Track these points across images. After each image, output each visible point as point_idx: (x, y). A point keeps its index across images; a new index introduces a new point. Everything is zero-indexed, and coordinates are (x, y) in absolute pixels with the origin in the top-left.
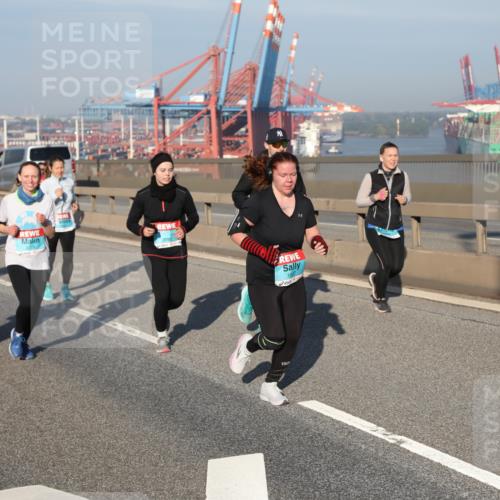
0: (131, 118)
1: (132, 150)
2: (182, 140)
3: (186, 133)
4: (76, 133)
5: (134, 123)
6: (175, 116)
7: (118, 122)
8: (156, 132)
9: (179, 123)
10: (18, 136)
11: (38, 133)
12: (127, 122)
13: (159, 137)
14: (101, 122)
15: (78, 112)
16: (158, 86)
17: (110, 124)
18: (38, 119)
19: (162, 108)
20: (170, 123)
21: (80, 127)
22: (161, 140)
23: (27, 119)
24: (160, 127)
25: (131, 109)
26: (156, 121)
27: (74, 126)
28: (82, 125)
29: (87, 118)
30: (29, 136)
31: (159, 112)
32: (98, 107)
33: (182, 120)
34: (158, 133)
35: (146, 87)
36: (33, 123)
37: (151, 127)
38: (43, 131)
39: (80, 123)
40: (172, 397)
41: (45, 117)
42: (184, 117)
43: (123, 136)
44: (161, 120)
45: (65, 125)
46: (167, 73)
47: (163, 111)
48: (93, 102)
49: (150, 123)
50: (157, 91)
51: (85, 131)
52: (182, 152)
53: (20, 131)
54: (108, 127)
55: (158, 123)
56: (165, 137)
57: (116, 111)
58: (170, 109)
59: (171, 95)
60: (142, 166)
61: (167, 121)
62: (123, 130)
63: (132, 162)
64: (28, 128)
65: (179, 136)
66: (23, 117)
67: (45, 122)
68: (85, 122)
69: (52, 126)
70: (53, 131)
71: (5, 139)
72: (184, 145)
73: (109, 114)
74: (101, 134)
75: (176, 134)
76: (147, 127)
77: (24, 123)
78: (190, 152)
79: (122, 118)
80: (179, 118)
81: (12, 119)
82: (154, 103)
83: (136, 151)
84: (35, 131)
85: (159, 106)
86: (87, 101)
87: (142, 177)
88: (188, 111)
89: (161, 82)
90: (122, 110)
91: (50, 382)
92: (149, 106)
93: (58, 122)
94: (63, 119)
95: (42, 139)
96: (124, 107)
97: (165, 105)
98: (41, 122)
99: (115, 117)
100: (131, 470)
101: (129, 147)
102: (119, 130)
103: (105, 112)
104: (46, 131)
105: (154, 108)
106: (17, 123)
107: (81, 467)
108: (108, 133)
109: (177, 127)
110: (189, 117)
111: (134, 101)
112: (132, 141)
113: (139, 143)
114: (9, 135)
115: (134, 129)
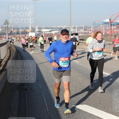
0: (104, 26)
1: (104, 33)
2: (115, 31)
3: (116, 29)
4: (92, 29)
5: (105, 27)
6: (114, 25)
7: (101, 27)
8: (109, 29)
9: (115, 27)
10: (79, 30)
11: (83, 30)
12: (103, 27)
13: (110, 30)
14: (97, 27)
15: (92, 25)
16: (110, 18)
17: (99, 27)
18: (83, 26)
19: (111, 23)
20: (113, 27)
21: (92, 28)
22: (111, 31)
23: (81, 26)
24: (110, 28)
25: (104, 24)
26: (109, 26)
27: (91, 28)
28: (93, 28)
29: (94, 26)
30: (82, 30)
31: (110, 25)
32: (97, 24)
33: (115, 26)
34: (110, 29)
35: (108, 19)
36: (82, 27)
37: (108, 28)
38: (84, 29)
39: (92, 27)
40: (114, 88)
41: (85, 26)
42: (116, 25)
43: (102, 30)
44: (111, 26)
45: (89, 28)
46: (112, 15)
47: (111, 24)
48: (95, 22)
49: (108, 27)
50: (110, 20)
51: (94, 29)
52: (115, 33)
53: (80, 29)
54: (99, 28)
55: (110, 27)
56: (111, 30)
57: (101, 24)
58: (113, 23)
59: (113, 20)
60: (106, 36)
61: (112, 26)
62: (102, 28)
63: (104, 36)
64: (81, 28)
65: (115, 30)
66: (80, 26)
67: (85, 27)
68: (94, 27)
69: (87, 28)
70: (87, 29)
71: (77, 31)
72: (116, 32)
73: (99, 25)
74: (97, 29)
75: (114, 29)
76: (107, 28)
77: (81, 27)
78: (117, 33)
79: (102, 26)
80: (115, 25)
81: (78, 27)
82: (109, 22)
83: (105, 33)
84: (83, 29)
85: (110, 23)
86: (94, 22)
87: (106, 39)
88: (117, 24)
89: (111, 17)
90: (102, 24)
91: (87, 83)
92: (108, 23)
93: (88, 27)
94: (89, 26)
95: (84, 31)
96: (102, 23)
97: (112, 23)
98: (84, 27)
99: (100, 26)
100: (105, 103)
101: (103, 32)
102: (101, 28)
103: (98, 25)
104: (85, 29)
105: (109, 24)
106: (79, 27)
107: (94, 102)
108: (99, 29)
109: (114, 28)
110: (117, 25)
111: (105, 22)
112: (104, 31)
113: (105, 31)
114: (77, 30)
115: (104, 28)
